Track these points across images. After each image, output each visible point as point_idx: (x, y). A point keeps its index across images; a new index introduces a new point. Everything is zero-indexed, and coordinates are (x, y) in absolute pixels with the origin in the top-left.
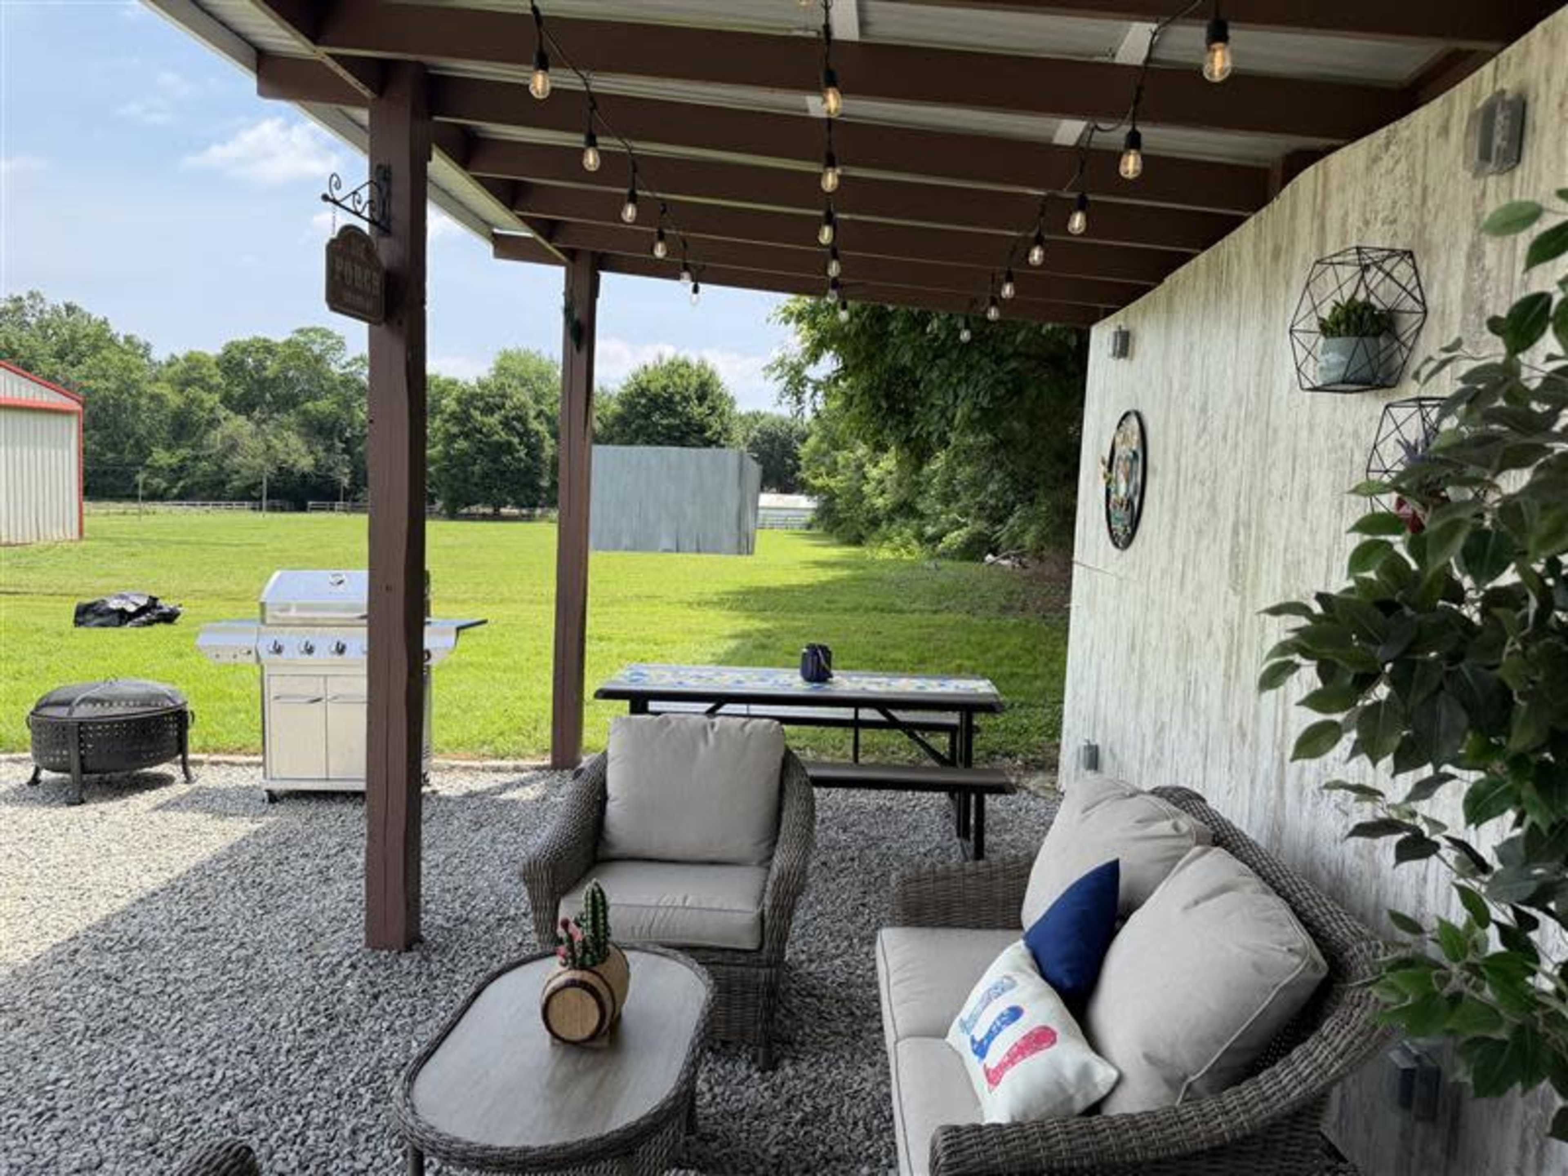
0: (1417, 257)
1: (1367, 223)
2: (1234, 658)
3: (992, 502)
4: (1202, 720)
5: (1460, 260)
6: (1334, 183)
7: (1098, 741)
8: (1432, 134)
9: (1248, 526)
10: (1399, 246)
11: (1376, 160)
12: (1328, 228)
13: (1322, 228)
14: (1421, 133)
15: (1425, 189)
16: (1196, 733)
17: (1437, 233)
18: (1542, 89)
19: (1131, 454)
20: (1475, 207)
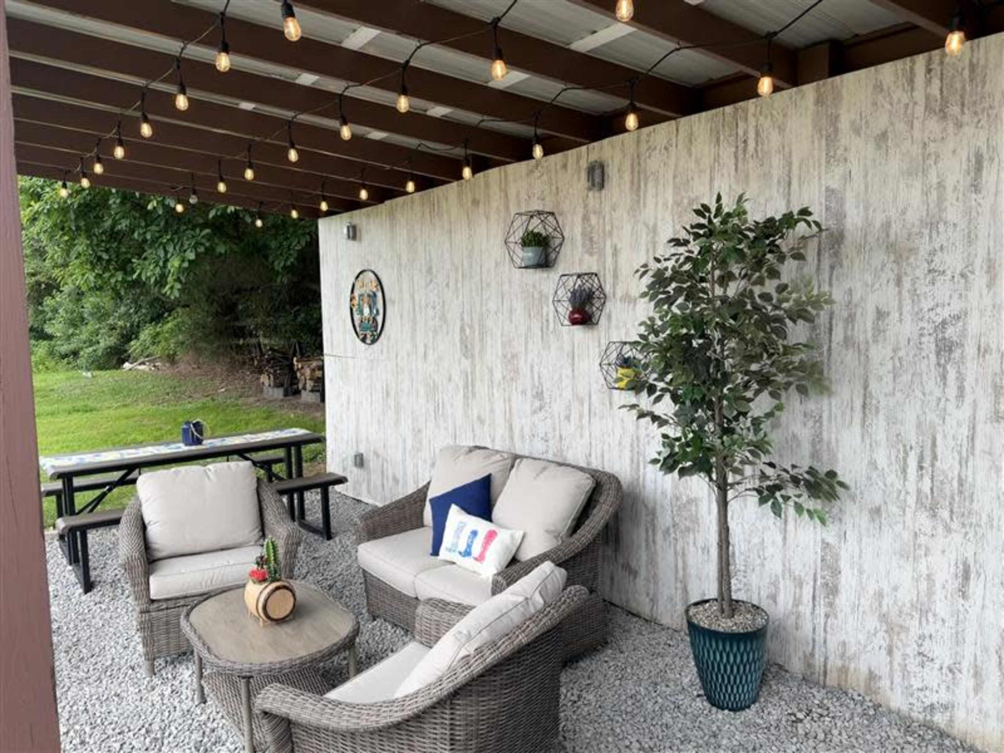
0: (557, 216)
1: (529, 197)
2: (470, 388)
3: (121, 323)
4: (450, 421)
5: (578, 219)
6: (511, 178)
7: (362, 451)
8: (558, 167)
9: (471, 327)
10: (547, 210)
11: (532, 171)
12: (510, 197)
13: (506, 196)
14: (553, 164)
15: (557, 188)
16: (446, 429)
17: (566, 206)
18: (610, 162)
19: (371, 294)
20: (584, 201)
